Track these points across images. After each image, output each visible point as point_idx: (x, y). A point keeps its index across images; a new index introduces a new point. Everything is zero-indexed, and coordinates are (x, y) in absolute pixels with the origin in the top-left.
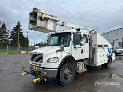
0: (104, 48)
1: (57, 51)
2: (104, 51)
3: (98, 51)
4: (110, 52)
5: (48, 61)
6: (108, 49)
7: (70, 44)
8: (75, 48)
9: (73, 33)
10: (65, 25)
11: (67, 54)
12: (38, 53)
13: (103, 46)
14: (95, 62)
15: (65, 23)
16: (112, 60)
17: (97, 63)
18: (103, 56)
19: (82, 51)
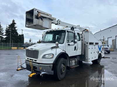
1: (52, 48)
2: (95, 48)
3: (89, 48)
4: (100, 49)
5: (44, 57)
6: (99, 46)
7: (65, 42)
8: (69, 45)
11: (61, 51)
12: (34, 50)
13: (94, 44)
14: (87, 58)
15: (60, 22)
16: (102, 57)
17: (88, 59)
18: (94, 52)
19: (75, 48)
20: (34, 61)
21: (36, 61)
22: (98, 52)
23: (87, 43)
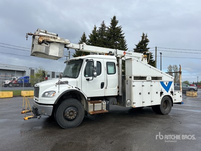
0: (149, 81)
2: (151, 85)
3: (134, 86)
6: (162, 83)
7: (80, 75)
8: (88, 80)
9: (87, 60)
10: (83, 49)
11: (69, 88)
12: (37, 86)
13: (149, 78)
14: (129, 101)
15: (83, 46)
16: (175, 102)
17: (132, 103)
18: (149, 93)
19: (102, 85)
22: (162, 93)
23: (131, 77)
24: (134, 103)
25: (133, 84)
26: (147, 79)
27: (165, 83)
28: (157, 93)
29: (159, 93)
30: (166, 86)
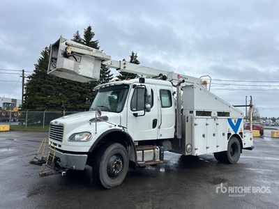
0: (215, 118)
2: (217, 124)
3: (195, 125)
4: (234, 127)
5: (72, 138)
7: (125, 108)
8: (136, 115)
9: (134, 86)
10: (125, 67)
11: (111, 127)
12: (58, 124)
13: (214, 114)
14: (189, 146)
15: (125, 64)
16: (244, 146)
17: (194, 149)
18: (214, 135)
19: (155, 123)
20: (57, 147)
21: (60, 146)
22: (229, 134)
23: (191, 112)
24: (196, 149)
25: (196, 121)
26: (212, 115)
27: (233, 121)
28: (224, 134)
29: (226, 135)
30: (235, 124)
